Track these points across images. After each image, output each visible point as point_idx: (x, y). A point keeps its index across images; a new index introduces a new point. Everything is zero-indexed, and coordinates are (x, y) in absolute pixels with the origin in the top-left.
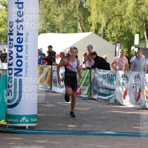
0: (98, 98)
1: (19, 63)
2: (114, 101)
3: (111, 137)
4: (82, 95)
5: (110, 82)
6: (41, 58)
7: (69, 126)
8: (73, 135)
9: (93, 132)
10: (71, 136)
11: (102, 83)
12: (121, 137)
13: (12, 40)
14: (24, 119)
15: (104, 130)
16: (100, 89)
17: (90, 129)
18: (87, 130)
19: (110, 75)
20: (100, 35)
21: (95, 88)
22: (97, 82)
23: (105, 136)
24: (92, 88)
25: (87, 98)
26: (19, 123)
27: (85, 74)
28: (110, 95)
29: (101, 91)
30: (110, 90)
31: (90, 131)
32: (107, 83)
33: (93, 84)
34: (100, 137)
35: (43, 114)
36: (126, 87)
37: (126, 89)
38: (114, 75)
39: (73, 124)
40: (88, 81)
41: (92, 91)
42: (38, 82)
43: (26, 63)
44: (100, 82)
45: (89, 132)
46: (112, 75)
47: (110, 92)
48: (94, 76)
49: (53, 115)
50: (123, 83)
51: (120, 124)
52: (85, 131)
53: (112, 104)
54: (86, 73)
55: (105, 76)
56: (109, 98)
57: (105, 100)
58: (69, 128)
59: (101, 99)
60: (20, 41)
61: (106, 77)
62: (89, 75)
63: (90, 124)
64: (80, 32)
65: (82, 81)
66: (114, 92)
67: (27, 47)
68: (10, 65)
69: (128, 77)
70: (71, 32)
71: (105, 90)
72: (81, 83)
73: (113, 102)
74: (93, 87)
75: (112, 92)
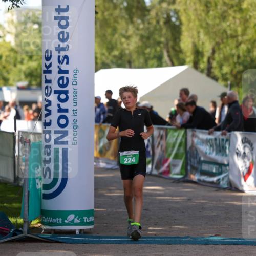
0: (199, 180)
1: (63, 121)
2: (228, 185)
3: (222, 247)
4: (171, 176)
5: (220, 151)
6: (101, 112)
7: (150, 228)
8: (157, 245)
9: (192, 238)
10: (152, 245)
11: (206, 153)
12: (240, 246)
13: (49, 82)
14: (71, 217)
15: (211, 235)
16: (203, 164)
17: (185, 234)
18: (180, 236)
19: (219, 139)
20: (202, 71)
21: (194, 162)
22: (197, 151)
23: (212, 245)
24: (189, 162)
25: (182, 180)
26: (64, 224)
27: (176, 139)
28: (220, 173)
29: (205, 167)
30: (221, 165)
31: (186, 238)
32: (214, 153)
33: (190, 156)
34: (204, 247)
35: (104, 208)
36: (251, 160)
37: (251, 163)
38: (227, 140)
39: (156, 225)
40: (182, 150)
41: (189, 168)
42: (96, 154)
43: (75, 121)
44: (202, 152)
45: (183, 240)
46: (223, 140)
47: (220, 170)
48: (193, 141)
49: (121, 210)
50: (244, 153)
51: (237, 224)
52: (178, 237)
53: (225, 189)
54: (178, 136)
55: (211, 141)
56: (219, 180)
57: (212, 183)
58: (149, 233)
59: (204, 181)
60: (63, 83)
61: (214, 142)
62: (184, 140)
63: (185, 225)
64: (167, 66)
65: (172, 151)
66: (226, 170)
67: (75, 93)
68: (46, 125)
69: (251, 142)
70: (152, 66)
71: (211, 166)
72: (170, 155)
73: (226, 186)
74: (191, 161)
75: (224, 168)
